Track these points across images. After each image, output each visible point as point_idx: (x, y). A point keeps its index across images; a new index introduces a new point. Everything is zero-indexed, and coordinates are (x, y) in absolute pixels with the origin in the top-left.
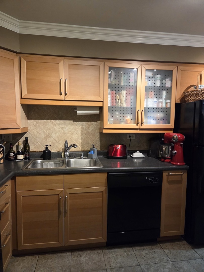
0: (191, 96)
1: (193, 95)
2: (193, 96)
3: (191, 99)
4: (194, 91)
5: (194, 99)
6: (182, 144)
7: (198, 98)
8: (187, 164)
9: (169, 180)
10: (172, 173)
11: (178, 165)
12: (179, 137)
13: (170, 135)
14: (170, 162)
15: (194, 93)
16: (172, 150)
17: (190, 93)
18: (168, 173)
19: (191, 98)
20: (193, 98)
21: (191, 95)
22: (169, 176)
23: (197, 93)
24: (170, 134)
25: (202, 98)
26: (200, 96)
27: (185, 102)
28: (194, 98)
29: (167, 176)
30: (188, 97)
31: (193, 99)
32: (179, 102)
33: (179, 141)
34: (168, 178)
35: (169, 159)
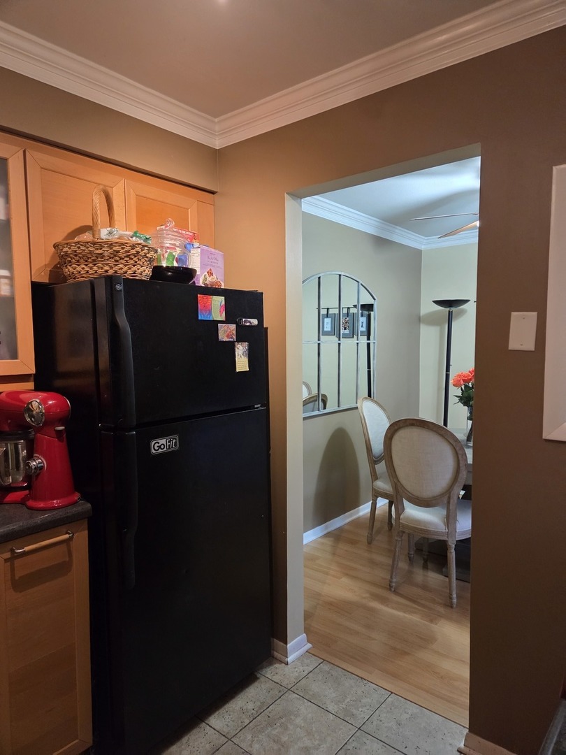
0: (78, 261)
1: (85, 258)
2: (86, 261)
3: (80, 271)
4: (88, 242)
5: (91, 272)
6: (61, 431)
7: (102, 268)
8: (85, 497)
9: (17, 578)
10: (27, 549)
11: (54, 509)
12: (50, 405)
13: (21, 401)
14: (23, 502)
15: (87, 251)
16: (30, 456)
17: (75, 251)
18: (12, 551)
19: (79, 268)
20: (87, 269)
21: (77, 258)
22: (17, 562)
23: (97, 252)
24: (22, 396)
25: (116, 272)
26: (107, 264)
27: (65, 279)
28: (91, 268)
29: (9, 563)
30: (70, 262)
31: (87, 272)
32: (46, 280)
33: (49, 420)
34: (13, 570)
35: (25, 488)
